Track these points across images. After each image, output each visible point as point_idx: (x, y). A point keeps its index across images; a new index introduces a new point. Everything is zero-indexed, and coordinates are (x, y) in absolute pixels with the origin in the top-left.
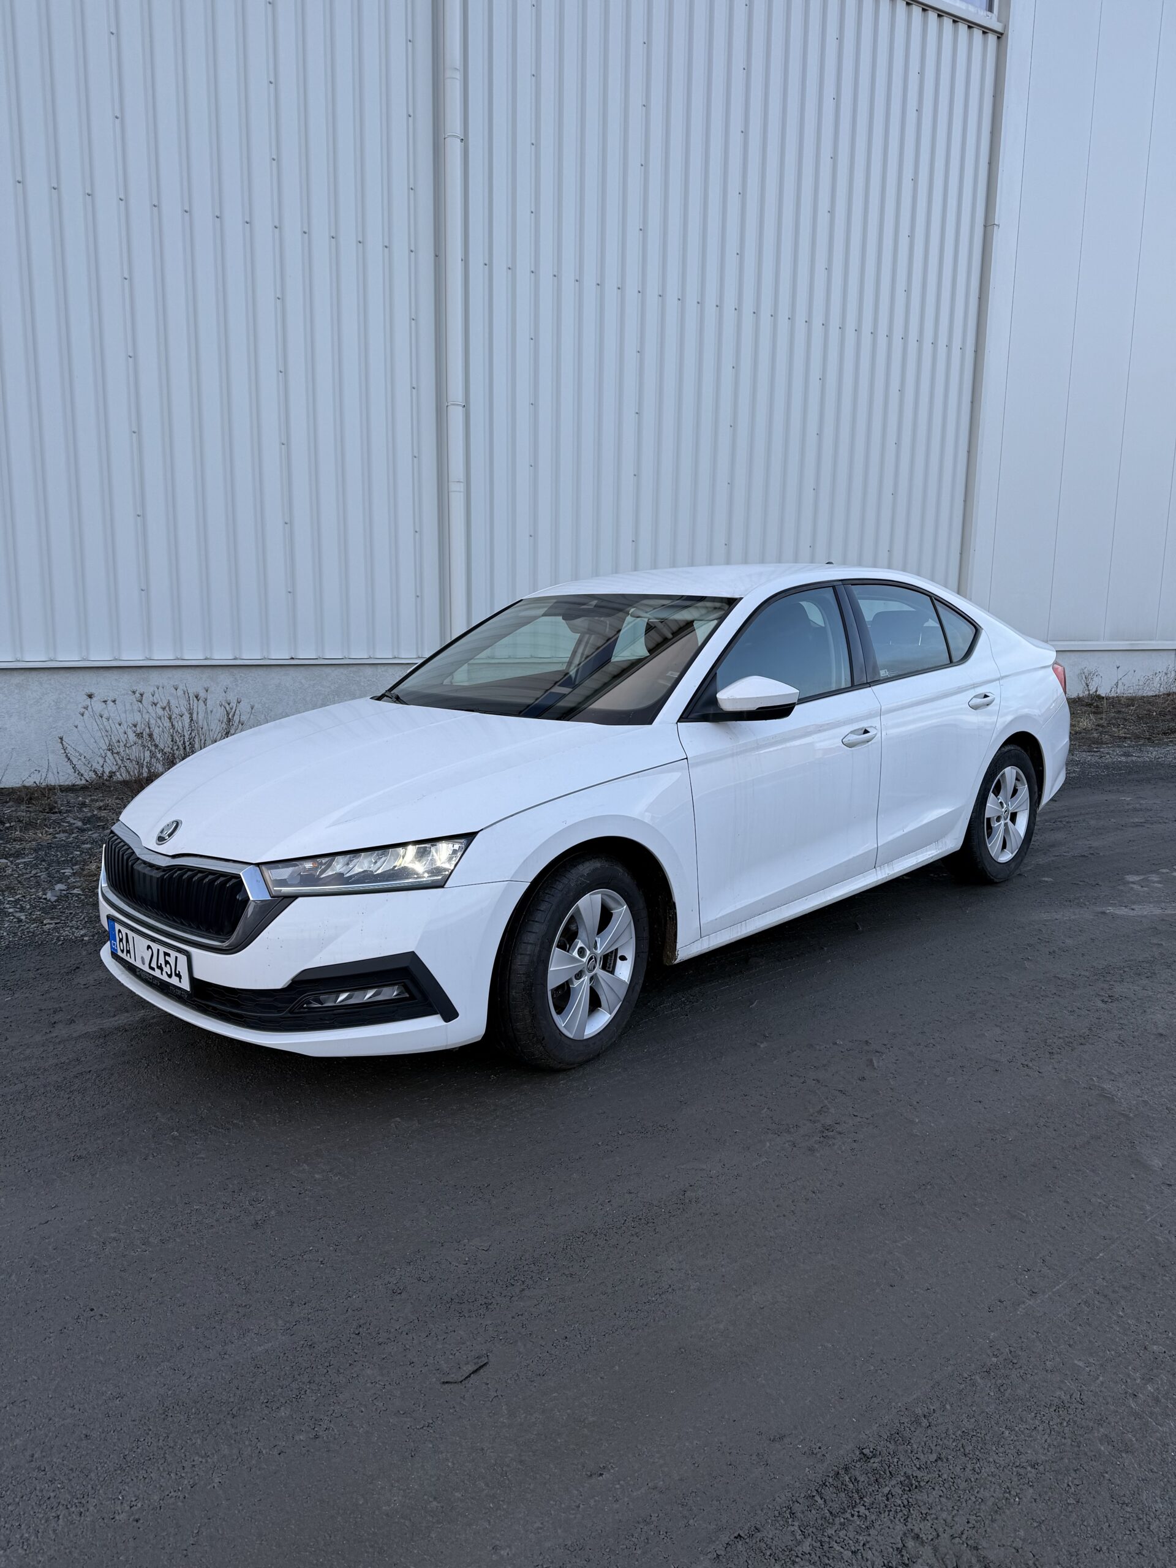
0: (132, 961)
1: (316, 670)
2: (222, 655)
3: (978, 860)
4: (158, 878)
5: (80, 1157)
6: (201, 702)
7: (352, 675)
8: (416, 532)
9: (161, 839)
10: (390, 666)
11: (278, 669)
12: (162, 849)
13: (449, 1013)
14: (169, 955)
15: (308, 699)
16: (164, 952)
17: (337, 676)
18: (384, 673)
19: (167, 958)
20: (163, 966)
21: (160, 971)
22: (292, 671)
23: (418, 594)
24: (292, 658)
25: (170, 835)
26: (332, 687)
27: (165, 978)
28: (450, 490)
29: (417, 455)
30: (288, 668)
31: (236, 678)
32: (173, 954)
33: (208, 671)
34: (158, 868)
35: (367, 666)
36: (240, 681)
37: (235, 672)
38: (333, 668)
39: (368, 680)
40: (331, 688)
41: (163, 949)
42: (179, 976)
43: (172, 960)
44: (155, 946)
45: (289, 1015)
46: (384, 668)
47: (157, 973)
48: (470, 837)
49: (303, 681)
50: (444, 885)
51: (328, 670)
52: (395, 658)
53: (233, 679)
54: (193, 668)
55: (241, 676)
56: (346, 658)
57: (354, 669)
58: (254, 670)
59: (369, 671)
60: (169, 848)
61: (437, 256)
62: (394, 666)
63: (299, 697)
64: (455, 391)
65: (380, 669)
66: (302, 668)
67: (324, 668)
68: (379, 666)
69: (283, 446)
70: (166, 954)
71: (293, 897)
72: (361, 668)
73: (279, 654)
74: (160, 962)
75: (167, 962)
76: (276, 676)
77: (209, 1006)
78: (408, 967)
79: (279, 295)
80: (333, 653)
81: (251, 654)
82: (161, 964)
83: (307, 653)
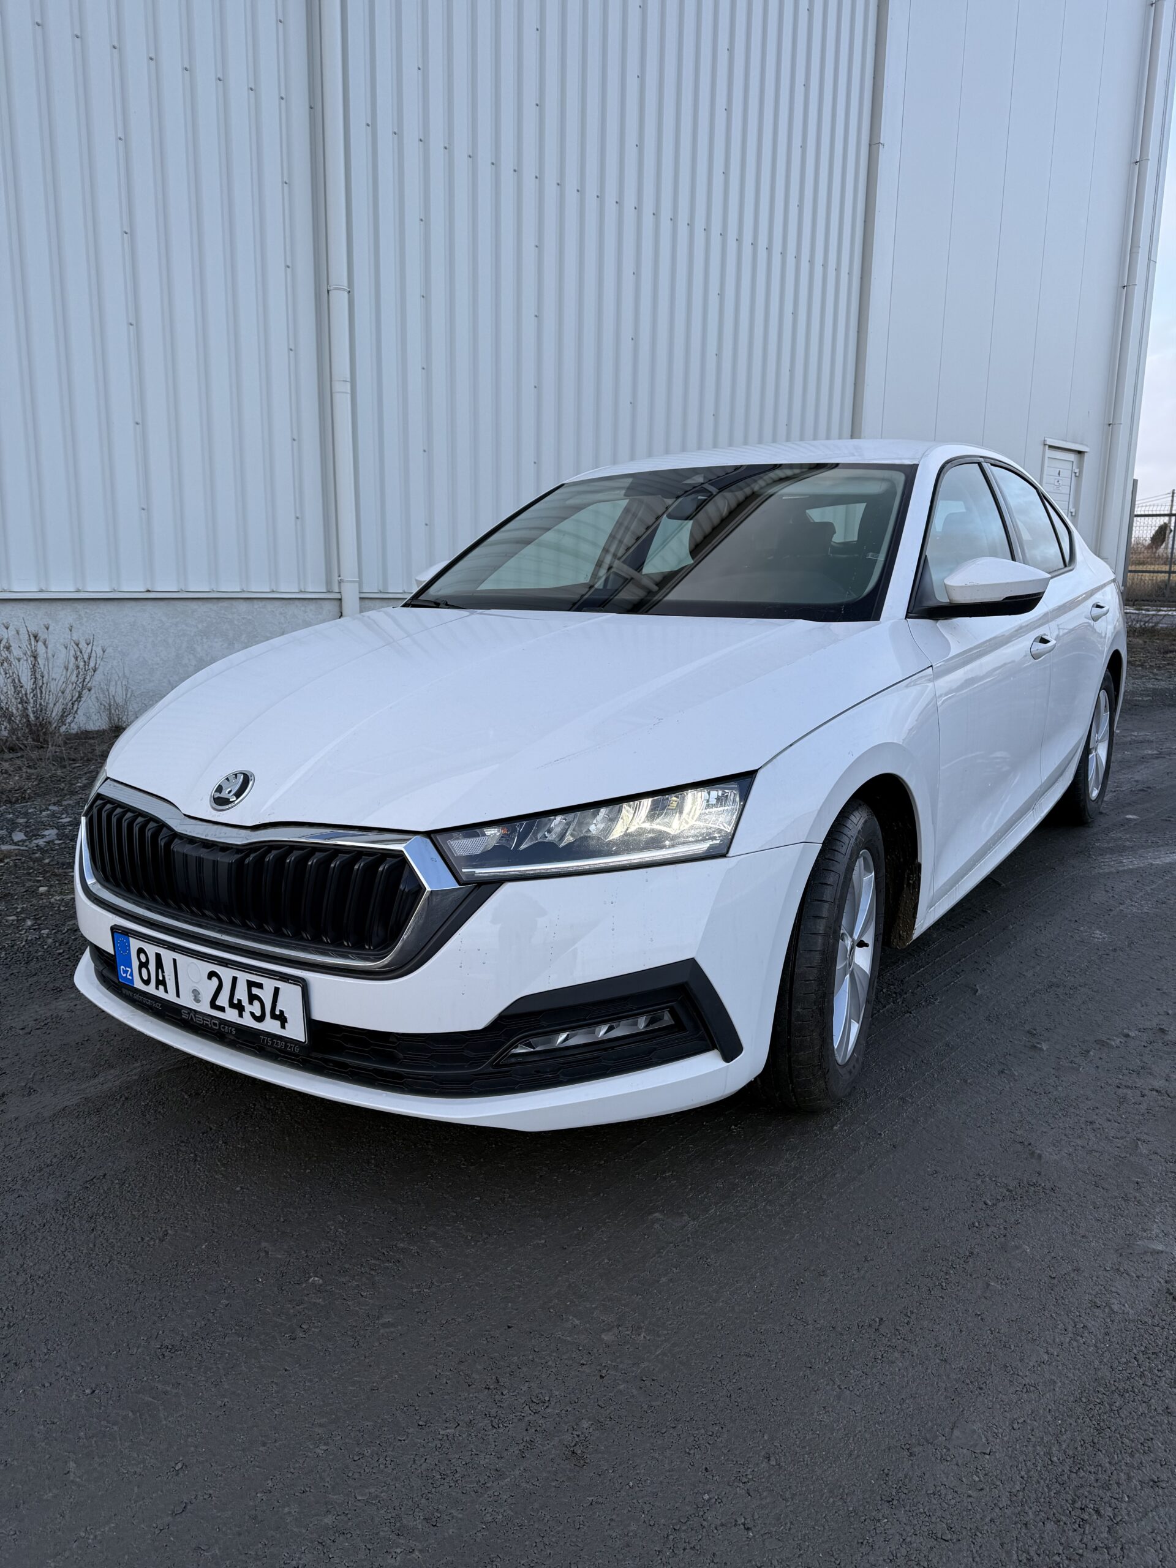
0: (171, 997)
1: (180, 605)
2: (62, 586)
3: (1082, 798)
4: (230, 865)
5: (173, 1349)
6: (40, 644)
7: (223, 612)
8: (294, 440)
9: (221, 802)
10: (268, 601)
11: (133, 603)
12: (225, 816)
13: (731, 1049)
14: (260, 986)
15: (170, 641)
16: (248, 981)
17: (205, 612)
18: (262, 610)
19: (255, 991)
20: (245, 1003)
21: (236, 1012)
22: (149, 606)
23: (298, 515)
24: (148, 591)
25: (238, 794)
26: (200, 626)
27: (247, 1021)
28: (333, 391)
29: (293, 348)
30: (145, 602)
31: (80, 615)
32: (269, 984)
33: (45, 607)
34: (225, 848)
35: (242, 601)
36: (85, 619)
37: (79, 607)
38: (200, 603)
39: (243, 618)
40: (198, 628)
41: (243, 977)
42: (282, 1019)
43: (266, 995)
44: (226, 974)
45: (491, 1070)
46: (261, 604)
47: (231, 1015)
48: (744, 781)
49: (164, 619)
50: (728, 852)
51: (194, 605)
52: (273, 591)
53: (77, 616)
54: (26, 602)
55: (86, 612)
56: (214, 591)
57: (225, 604)
58: (102, 605)
59: (243, 607)
60: (244, 812)
61: (311, 108)
62: (274, 601)
63: (159, 639)
64: (339, 274)
65: (257, 605)
66: (162, 603)
67: (188, 603)
68: (255, 601)
69: (131, 327)
70: (251, 984)
71: (497, 883)
72: (234, 603)
73: (133, 586)
74: (237, 997)
75: (252, 998)
76: (129, 612)
77: (326, 1061)
78: (686, 983)
79: (120, 135)
80: (199, 585)
81: (97, 586)
82: (240, 1001)
83: (166, 585)
